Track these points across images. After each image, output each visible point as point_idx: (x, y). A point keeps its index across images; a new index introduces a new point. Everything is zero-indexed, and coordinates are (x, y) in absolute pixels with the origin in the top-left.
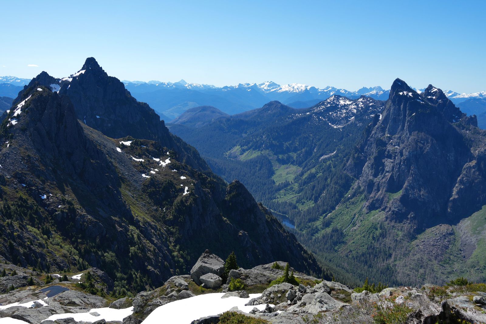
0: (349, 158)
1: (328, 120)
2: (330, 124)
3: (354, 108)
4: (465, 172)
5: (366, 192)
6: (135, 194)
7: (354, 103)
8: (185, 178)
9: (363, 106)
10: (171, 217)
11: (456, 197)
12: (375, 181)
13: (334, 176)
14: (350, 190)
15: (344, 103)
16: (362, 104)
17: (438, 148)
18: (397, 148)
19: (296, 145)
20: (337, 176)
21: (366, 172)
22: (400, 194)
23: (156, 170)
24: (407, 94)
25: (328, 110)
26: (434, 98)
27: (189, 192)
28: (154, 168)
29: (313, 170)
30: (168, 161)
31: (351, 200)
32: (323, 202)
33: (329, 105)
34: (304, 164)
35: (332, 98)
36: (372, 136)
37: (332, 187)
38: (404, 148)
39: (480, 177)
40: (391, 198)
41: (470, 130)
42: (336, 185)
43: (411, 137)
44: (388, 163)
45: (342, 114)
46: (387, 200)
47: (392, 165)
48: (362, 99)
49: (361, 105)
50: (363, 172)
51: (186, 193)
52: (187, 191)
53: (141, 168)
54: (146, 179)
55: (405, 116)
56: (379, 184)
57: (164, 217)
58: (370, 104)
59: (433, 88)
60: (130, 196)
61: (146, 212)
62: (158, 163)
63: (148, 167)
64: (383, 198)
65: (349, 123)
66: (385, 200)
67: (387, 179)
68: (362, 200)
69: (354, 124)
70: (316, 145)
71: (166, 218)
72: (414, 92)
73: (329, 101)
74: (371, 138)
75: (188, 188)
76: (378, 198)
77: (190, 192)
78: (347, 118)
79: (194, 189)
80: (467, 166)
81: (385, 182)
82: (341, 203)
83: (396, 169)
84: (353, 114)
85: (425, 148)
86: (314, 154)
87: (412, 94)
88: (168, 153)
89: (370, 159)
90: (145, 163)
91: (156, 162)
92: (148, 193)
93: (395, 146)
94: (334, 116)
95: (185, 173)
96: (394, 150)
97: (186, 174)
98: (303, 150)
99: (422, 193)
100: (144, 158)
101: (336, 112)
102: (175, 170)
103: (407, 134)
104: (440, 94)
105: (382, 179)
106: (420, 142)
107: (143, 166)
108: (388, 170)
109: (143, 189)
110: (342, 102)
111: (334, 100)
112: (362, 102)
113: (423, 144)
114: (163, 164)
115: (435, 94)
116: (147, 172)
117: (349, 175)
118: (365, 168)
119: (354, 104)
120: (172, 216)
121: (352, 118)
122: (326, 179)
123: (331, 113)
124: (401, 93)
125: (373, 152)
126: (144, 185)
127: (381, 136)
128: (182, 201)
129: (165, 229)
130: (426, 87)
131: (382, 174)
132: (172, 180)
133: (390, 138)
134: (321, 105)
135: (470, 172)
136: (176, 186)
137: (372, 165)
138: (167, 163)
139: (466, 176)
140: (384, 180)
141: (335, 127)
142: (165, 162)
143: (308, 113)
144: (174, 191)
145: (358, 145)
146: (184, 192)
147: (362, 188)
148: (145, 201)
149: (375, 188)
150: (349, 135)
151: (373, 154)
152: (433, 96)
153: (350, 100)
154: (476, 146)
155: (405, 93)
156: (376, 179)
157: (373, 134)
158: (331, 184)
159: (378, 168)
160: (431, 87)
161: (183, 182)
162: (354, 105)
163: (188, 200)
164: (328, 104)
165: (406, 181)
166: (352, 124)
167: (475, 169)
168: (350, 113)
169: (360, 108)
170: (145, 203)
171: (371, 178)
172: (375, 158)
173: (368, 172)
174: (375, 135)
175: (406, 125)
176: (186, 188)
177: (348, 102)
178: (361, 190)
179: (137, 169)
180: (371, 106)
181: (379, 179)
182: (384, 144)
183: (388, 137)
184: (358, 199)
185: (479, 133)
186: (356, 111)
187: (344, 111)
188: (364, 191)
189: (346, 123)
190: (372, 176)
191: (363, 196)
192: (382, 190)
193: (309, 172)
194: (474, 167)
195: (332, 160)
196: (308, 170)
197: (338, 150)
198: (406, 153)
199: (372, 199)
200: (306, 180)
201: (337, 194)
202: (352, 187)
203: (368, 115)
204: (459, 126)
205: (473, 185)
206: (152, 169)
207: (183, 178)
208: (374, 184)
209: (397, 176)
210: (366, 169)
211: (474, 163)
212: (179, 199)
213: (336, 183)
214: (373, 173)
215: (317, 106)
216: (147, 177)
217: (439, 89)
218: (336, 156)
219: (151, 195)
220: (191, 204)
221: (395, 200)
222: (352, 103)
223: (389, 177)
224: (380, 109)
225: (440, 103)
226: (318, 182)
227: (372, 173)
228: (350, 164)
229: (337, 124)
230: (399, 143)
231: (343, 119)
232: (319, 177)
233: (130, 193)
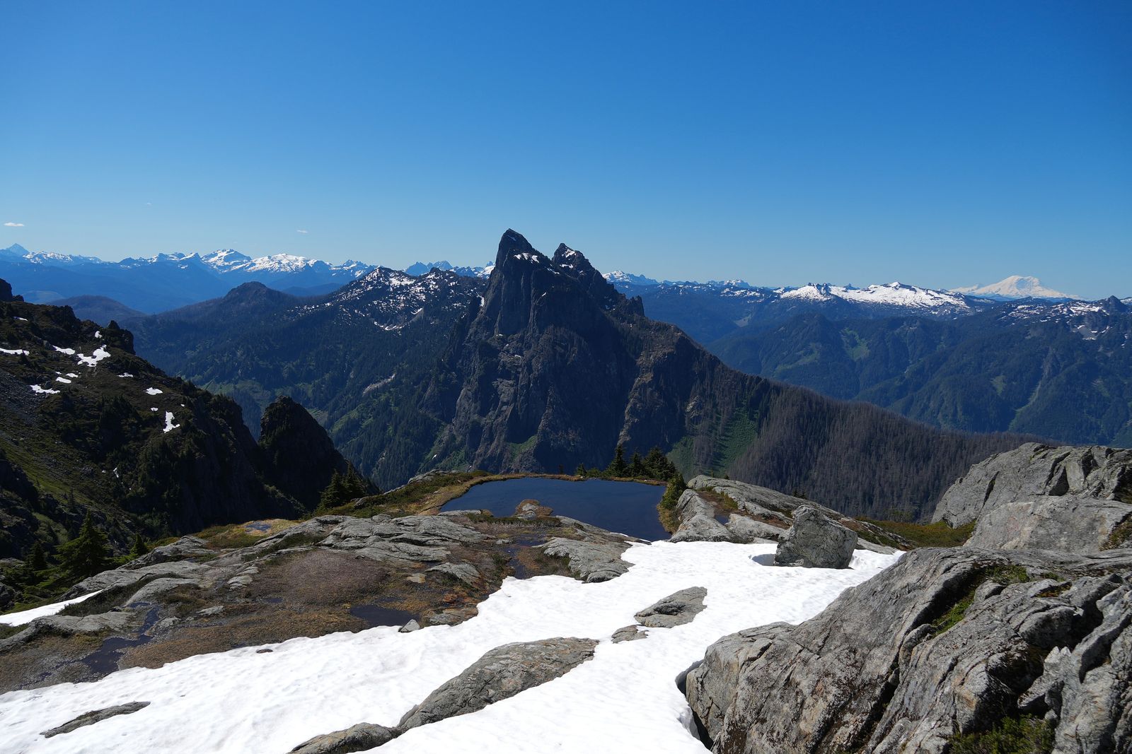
0: (428, 384)
1: (372, 316)
2: (375, 323)
3: (421, 292)
4: (637, 394)
5: (466, 445)
6: (23, 437)
7: (420, 282)
8: (159, 392)
9: (437, 287)
10: (140, 489)
11: (628, 439)
12: (483, 423)
13: (400, 422)
14: (434, 445)
15: (399, 282)
16: (434, 283)
17: (590, 354)
18: (518, 359)
19: (311, 367)
20: (408, 421)
21: (464, 408)
22: (532, 443)
23: (72, 375)
24: (530, 258)
25: (368, 296)
26: (571, 267)
27: (178, 425)
28: (64, 372)
29: (354, 414)
30: (101, 354)
31: (439, 465)
32: (384, 473)
33: (370, 288)
34: (331, 404)
35: (375, 274)
36: (470, 338)
37: (400, 442)
38: (533, 357)
39: (662, 401)
40: (517, 452)
41: (634, 323)
42: (406, 438)
43: (545, 337)
44: (505, 388)
45: (399, 303)
46: (510, 456)
47: (512, 390)
48: (433, 275)
49: (433, 285)
50: (457, 408)
51: (169, 428)
52: (174, 422)
53: (24, 371)
54: (48, 397)
55: (529, 298)
56: (491, 428)
57: (118, 492)
58: (451, 284)
59: (568, 250)
60: (8, 442)
61: (64, 480)
62: (74, 359)
63: (47, 369)
64: (501, 454)
65: (413, 320)
66: (506, 456)
67: (506, 416)
68: (461, 461)
69: (422, 322)
70: (352, 366)
71: (125, 495)
72: (540, 255)
73: (368, 279)
74: (467, 343)
75: (174, 415)
76: (492, 454)
77: (183, 424)
78: (408, 311)
79: (191, 417)
80: (640, 383)
81: (502, 424)
82: (420, 471)
83: (522, 398)
84: (420, 304)
85: (569, 356)
86: (348, 383)
87: (537, 258)
88: (97, 334)
89: (469, 382)
90: (32, 358)
91: (67, 356)
92: (59, 432)
93: (514, 354)
94: (382, 308)
95: (155, 379)
96: (514, 363)
97: (161, 382)
98: (327, 376)
99: (571, 437)
100: (28, 347)
101: (385, 301)
102: (126, 375)
103: (534, 332)
104: (581, 261)
105: (496, 418)
106: (560, 345)
107: (29, 365)
108: (505, 400)
109: (44, 422)
110: (395, 282)
111: (379, 278)
112: (434, 280)
113: (565, 348)
114: (91, 361)
115: (571, 261)
116: (46, 380)
117: (430, 415)
118: (460, 400)
119: (420, 284)
120: (143, 486)
121: (419, 311)
122: (385, 428)
123: (375, 302)
124: (519, 257)
125: (474, 368)
126: (42, 412)
127: (487, 337)
128: (164, 447)
129: (128, 521)
130: (557, 247)
131: (495, 410)
132: (125, 396)
133: (504, 341)
134: (354, 287)
135: (645, 392)
136: (138, 412)
137: (475, 393)
138: (100, 358)
139: (640, 400)
140: (500, 419)
141: (386, 329)
142: (94, 357)
143: (328, 304)
144: (137, 425)
145: (443, 357)
146: (165, 426)
147: (459, 439)
148: (54, 454)
149: (486, 436)
150: (416, 343)
151: (474, 372)
152: (569, 264)
153: (410, 278)
154: (649, 348)
155: (525, 255)
156: (485, 419)
157: (471, 335)
158: (397, 438)
159: (487, 398)
160: (563, 248)
161: (155, 400)
162: (419, 286)
163: (180, 445)
164: (367, 286)
165: (543, 418)
166: (419, 321)
167: (652, 388)
168: (413, 301)
169: (431, 291)
170: (55, 457)
171: (476, 417)
172: (481, 380)
173: (467, 407)
174: (475, 337)
175: (532, 314)
176: (169, 416)
177: (406, 282)
178: (457, 443)
179: (13, 374)
180: (453, 287)
181: (490, 419)
182: (494, 352)
183: (499, 338)
184: (453, 461)
185: (649, 327)
186: (424, 297)
187: (402, 298)
188: (462, 444)
189: (408, 320)
190: (476, 415)
191: (462, 453)
192: (499, 440)
193: (345, 418)
194: (650, 384)
195: (390, 392)
196: (343, 414)
197: (399, 372)
198: (537, 366)
199: (481, 458)
200: (341, 434)
201: (411, 455)
202: (439, 439)
203: (449, 304)
204: (617, 315)
205: (652, 416)
206: (58, 373)
207: (152, 391)
208: (482, 428)
209: (523, 410)
210: (463, 401)
211: (648, 377)
212: (152, 442)
213: (406, 434)
214: (479, 408)
215: (347, 289)
216: (48, 391)
217: (577, 252)
218: (396, 383)
219: (68, 437)
220: (189, 452)
221: (526, 455)
222: (415, 283)
223: (508, 413)
224: (470, 292)
225: (582, 276)
226: (369, 435)
227: (476, 408)
228: (431, 396)
229: (391, 323)
230: (521, 348)
231: (400, 312)
232: (367, 426)
233: (4, 434)
